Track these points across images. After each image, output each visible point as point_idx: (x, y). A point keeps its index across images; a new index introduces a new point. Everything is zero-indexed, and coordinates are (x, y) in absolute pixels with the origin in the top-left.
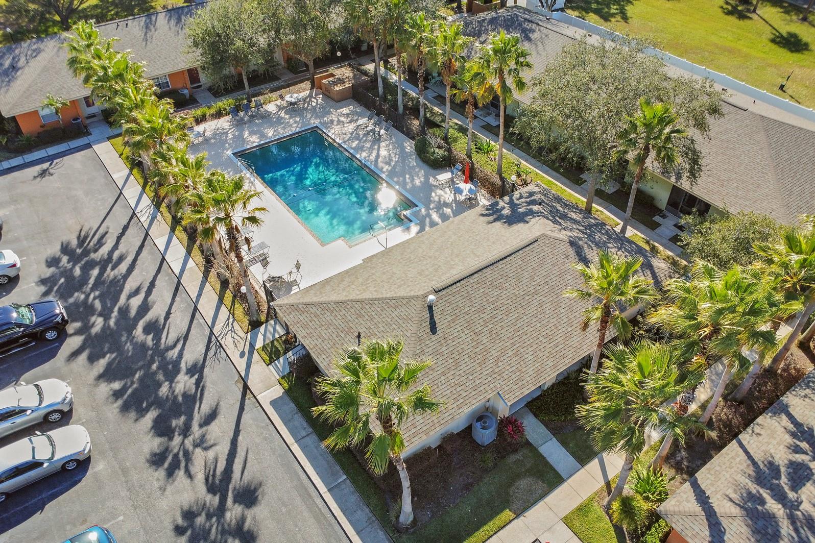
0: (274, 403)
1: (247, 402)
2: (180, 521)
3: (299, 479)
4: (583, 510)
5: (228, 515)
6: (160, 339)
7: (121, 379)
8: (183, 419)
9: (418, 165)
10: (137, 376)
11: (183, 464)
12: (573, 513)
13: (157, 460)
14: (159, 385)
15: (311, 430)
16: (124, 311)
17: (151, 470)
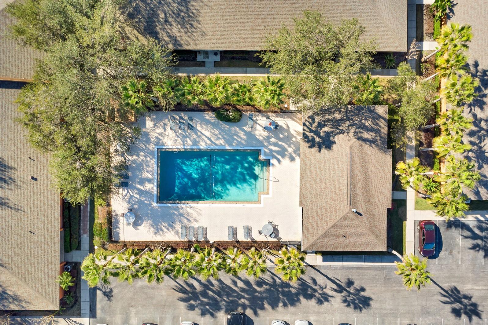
0: (324, 261)
1: (317, 268)
2: (346, 304)
3: (355, 268)
4: (417, 203)
5: (351, 291)
6: (268, 283)
7: (279, 302)
8: (309, 289)
9: (230, 126)
10: (281, 297)
11: (326, 296)
12: (415, 206)
13: (320, 302)
14: (290, 291)
15: (341, 256)
16: (243, 290)
17: (323, 305)
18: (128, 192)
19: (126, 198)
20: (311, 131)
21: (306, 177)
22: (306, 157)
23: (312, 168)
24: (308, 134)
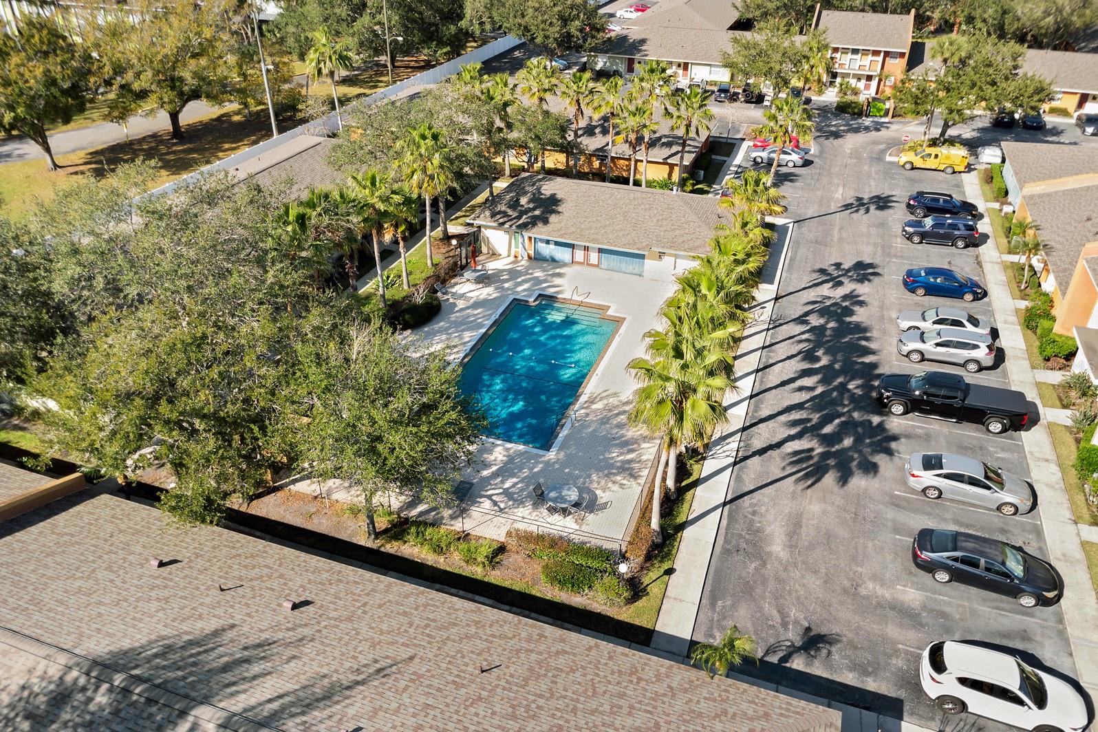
1: (785, 293)
6: (810, 349)
7: (859, 345)
8: (832, 310)
10: (846, 340)
14: (833, 329)
16: (824, 382)
18: (489, 497)
19: (502, 506)
20: (519, 218)
21: (595, 236)
22: (559, 231)
23: (583, 226)
24: (521, 222)
